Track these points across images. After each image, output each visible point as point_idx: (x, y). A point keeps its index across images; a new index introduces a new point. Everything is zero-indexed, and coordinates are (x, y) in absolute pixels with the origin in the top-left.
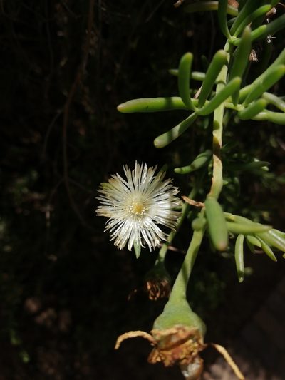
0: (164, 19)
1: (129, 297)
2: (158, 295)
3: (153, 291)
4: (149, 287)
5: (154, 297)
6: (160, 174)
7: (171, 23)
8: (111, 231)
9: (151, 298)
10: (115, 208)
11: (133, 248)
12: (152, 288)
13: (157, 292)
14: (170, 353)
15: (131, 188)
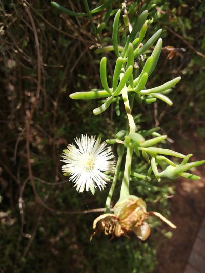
0: (79, 75)
1: (91, 238)
2: (111, 229)
3: (107, 227)
4: (104, 225)
5: (108, 232)
6: (98, 140)
7: (84, 77)
8: (73, 181)
9: (106, 233)
10: (74, 165)
11: (89, 189)
12: (106, 225)
13: (110, 226)
14: (128, 219)
15: (82, 151)
